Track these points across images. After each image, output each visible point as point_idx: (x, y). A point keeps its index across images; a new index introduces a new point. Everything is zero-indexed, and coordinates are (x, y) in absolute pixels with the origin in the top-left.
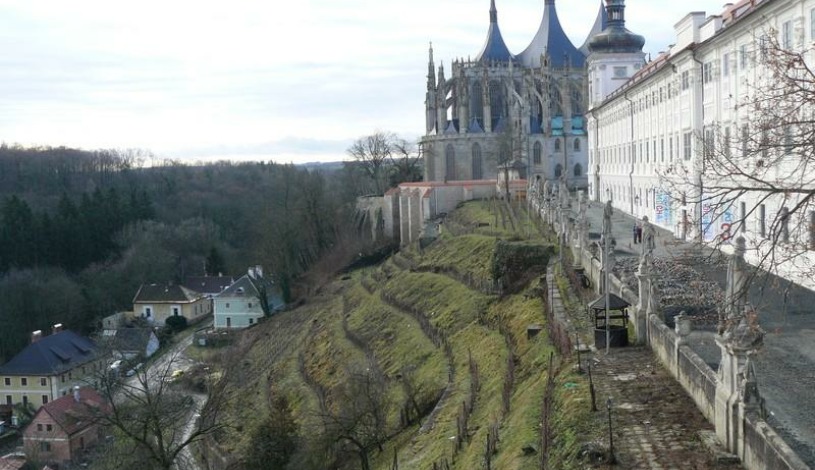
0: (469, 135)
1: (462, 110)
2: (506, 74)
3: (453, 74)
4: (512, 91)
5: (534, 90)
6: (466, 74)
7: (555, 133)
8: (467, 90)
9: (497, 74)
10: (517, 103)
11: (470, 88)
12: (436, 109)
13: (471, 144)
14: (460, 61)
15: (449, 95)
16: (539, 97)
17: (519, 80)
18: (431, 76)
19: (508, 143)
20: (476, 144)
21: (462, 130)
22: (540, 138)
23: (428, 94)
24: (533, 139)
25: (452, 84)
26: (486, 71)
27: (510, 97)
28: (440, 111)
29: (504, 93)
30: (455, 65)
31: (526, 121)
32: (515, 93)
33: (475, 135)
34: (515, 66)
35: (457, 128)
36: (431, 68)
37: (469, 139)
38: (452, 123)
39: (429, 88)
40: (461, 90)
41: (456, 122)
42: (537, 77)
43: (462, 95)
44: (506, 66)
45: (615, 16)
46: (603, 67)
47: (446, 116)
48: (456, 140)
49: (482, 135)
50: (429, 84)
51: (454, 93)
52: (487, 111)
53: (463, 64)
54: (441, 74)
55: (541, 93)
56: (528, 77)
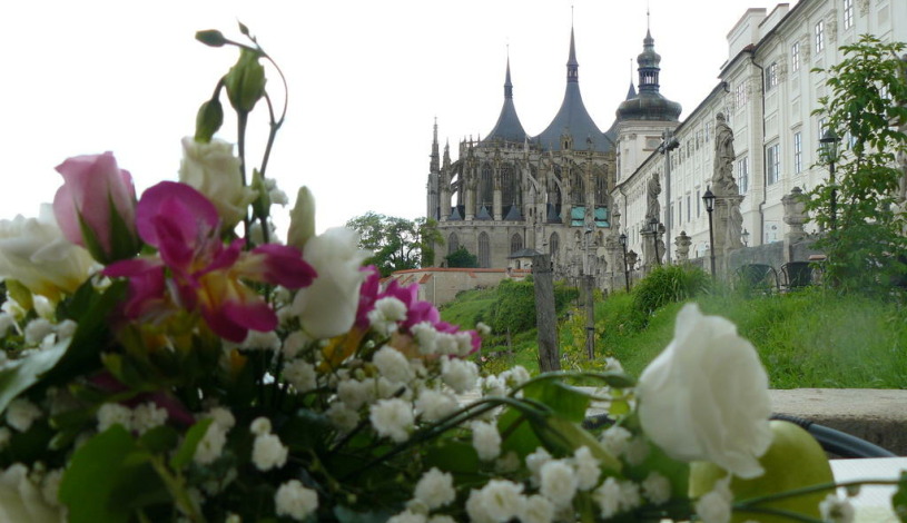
0: (476, 223)
1: (469, 193)
2: (521, 157)
3: (461, 155)
4: (526, 174)
5: (551, 175)
6: (475, 154)
7: (575, 223)
8: (475, 171)
9: (511, 156)
10: (532, 188)
11: (479, 170)
12: (439, 194)
13: (477, 234)
14: (468, 140)
15: (455, 179)
16: (558, 181)
17: (536, 164)
18: (435, 156)
19: (521, 233)
20: (484, 234)
21: (469, 217)
22: (558, 229)
23: (430, 176)
24: (550, 230)
25: (459, 166)
26: (497, 151)
27: (525, 181)
28: (443, 195)
29: (518, 178)
30: (462, 144)
31: (542, 208)
32: (531, 178)
33: (483, 223)
34: (531, 148)
35: (463, 216)
36: (435, 146)
37: (475, 228)
38: (456, 211)
39: (432, 169)
40: (469, 173)
41: (461, 208)
42: (557, 160)
43: (469, 176)
44: (521, 148)
45: (649, 80)
46: (633, 137)
47: (450, 202)
48: (460, 228)
49: (492, 223)
50: (432, 164)
51: (460, 177)
52: (497, 196)
53: (471, 143)
54: (447, 154)
55: (560, 179)
56: (546, 161)
